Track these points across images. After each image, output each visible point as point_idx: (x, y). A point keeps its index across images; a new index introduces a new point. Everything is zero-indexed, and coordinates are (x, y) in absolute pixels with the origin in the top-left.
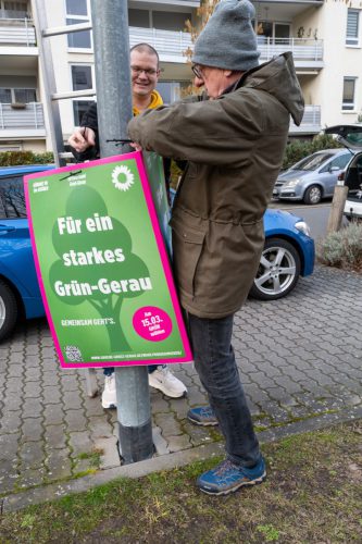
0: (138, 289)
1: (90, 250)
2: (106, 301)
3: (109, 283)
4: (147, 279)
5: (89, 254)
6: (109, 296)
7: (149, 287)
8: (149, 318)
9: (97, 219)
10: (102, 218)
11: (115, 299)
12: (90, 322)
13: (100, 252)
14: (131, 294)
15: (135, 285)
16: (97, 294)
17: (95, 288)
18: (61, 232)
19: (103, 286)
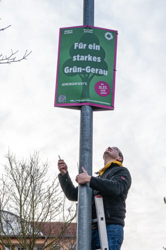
0: (102, 73)
1: (87, 55)
2: (86, 75)
3: (91, 68)
4: (107, 71)
5: (86, 57)
6: (89, 74)
7: (106, 74)
8: (102, 86)
9: (94, 46)
10: (97, 46)
11: (91, 75)
12: (76, 83)
13: (91, 57)
14: (98, 75)
15: (101, 72)
16: (84, 72)
17: (84, 69)
18: (75, 48)
19: (88, 69)
